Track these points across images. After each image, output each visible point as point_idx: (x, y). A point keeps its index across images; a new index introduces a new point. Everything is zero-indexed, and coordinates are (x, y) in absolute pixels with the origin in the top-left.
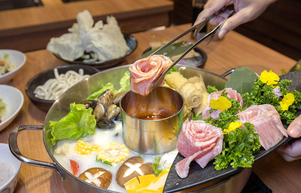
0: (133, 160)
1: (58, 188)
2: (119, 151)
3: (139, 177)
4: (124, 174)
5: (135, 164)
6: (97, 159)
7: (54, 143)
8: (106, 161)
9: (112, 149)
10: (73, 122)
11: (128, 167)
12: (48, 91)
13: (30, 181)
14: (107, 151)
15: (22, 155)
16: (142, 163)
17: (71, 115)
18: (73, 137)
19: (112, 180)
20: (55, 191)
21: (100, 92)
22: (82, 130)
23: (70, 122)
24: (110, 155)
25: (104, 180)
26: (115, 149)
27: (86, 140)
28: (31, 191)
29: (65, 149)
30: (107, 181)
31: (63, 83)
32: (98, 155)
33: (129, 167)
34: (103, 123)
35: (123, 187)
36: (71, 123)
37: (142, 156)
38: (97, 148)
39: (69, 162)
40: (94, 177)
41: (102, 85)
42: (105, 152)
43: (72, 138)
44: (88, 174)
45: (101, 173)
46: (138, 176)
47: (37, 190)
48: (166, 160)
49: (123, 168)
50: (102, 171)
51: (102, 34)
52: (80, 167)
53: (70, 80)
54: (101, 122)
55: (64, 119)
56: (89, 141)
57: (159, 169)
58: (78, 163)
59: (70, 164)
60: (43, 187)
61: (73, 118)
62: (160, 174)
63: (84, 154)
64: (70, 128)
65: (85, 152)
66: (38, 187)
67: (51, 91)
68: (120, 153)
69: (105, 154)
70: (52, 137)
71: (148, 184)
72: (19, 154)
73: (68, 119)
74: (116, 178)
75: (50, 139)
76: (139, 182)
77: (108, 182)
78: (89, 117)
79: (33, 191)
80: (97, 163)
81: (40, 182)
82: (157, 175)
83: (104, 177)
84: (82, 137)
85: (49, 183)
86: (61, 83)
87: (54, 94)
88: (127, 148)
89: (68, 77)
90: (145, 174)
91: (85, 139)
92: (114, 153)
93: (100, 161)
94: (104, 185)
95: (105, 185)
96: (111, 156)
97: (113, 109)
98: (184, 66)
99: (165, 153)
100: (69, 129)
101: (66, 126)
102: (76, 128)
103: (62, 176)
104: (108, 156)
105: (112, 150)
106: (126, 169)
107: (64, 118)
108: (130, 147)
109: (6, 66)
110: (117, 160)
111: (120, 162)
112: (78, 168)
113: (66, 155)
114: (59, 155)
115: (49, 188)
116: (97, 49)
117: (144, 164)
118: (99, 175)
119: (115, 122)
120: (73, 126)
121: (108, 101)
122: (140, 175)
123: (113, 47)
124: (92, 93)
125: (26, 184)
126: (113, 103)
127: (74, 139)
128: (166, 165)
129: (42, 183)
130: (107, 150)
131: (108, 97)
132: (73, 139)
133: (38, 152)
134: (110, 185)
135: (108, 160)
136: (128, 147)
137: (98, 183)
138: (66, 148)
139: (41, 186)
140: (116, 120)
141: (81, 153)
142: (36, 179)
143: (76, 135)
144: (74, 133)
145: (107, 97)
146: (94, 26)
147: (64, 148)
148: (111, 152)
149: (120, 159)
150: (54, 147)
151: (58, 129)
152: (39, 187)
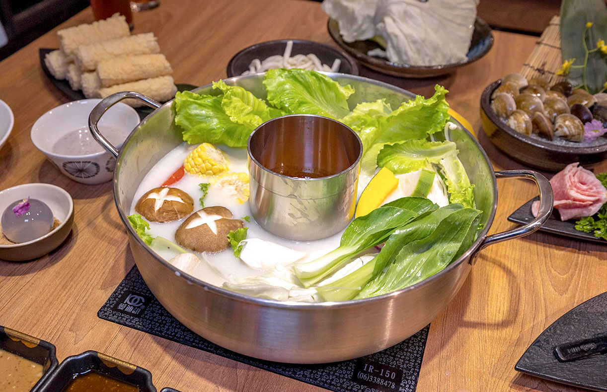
5: (211, 214)
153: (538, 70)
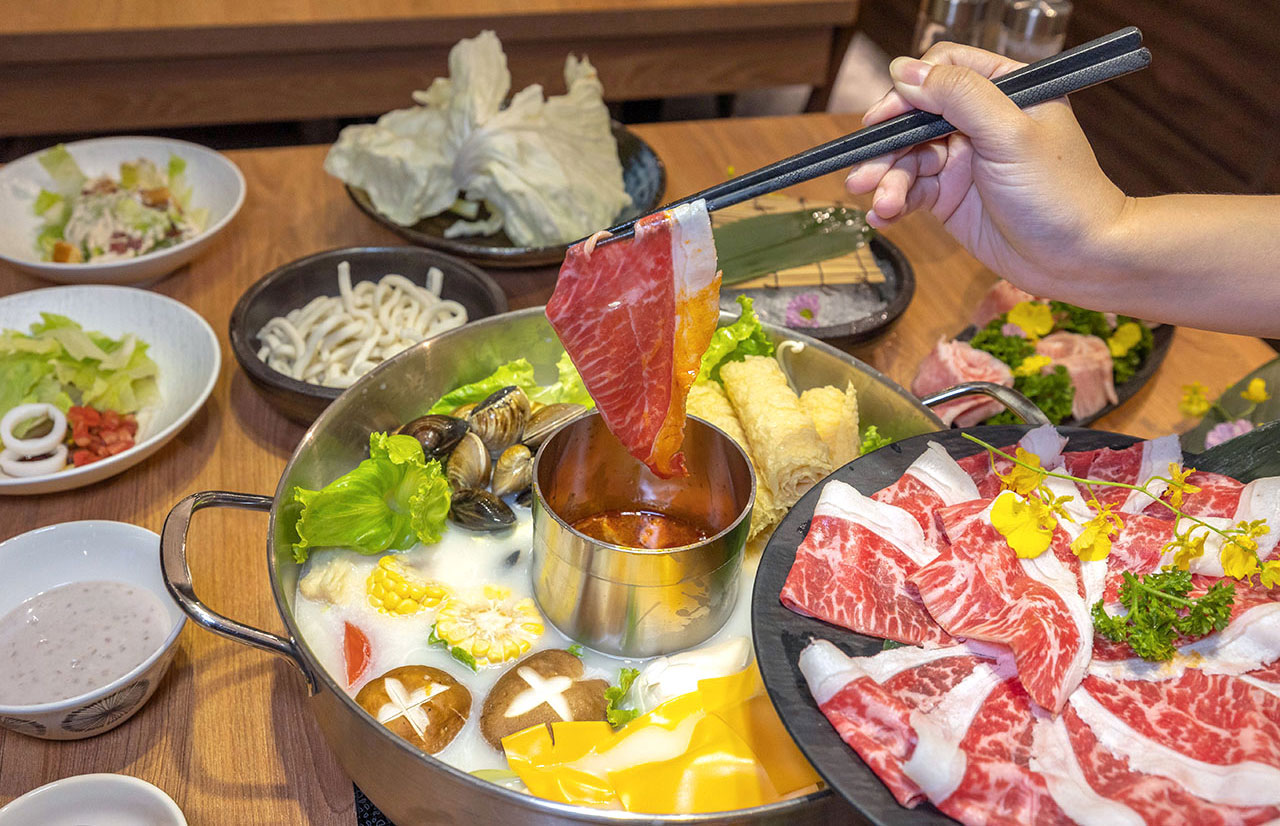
0: (547, 662)
1: (298, 700)
2: (510, 620)
3: (554, 725)
4: (508, 705)
5: (550, 676)
6: (432, 635)
7: (300, 558)
8: (460, 649)
9: (489, 609)
10: (373, 493)
11: (525, 686)
12: (307, 337)
13: (209, 660)
14: (469, 612)
15: (195, 600)
16: (577, 675)
17: (368, 469)
18: (367, 543)
19: (467, 717)
20: (286, 709)
21: (485, 386)
22: (398, 522)
23: (362, 493)
24: (478, 628)
25: (440, 714)
26: (498, 610)
27: (407, 560)
28: (210, 696)
29: (333, 584)
30: (449, 719)
31: (365, 321)
32: (438, 622)
33: (529, 686)
34: (473, 508)
35: (497, 749)
36: (365, 497)
37: (581, 651)
38: (440, 598)
39: (341, 631)
40: (410, 698)
41: (497, 361)
42: (462, 616)
43: (361, 545)
44: (392, 687)
45: (437, 689)
46: (553, 721)
47: (228, 695)
48: (658, 684)
49: (509, 684)
50: (440, 683)
51: (532, 138)
52: (373, 652)
53: (391, 313)
54: (466, 505)
55: (344, 483)
56: (416, 566)
57: (628, 707)
58: (369, 637)
59: (343, 638)
60: (250, 690)
61: (376, 481)
62: (627, 726)
63: (394, 609)
64: (359, 513)
65: (399, 603)
66: (232, 687)
67: (317, 342)
68: (512, 629)
69: (461, 624)
70: (299, 540)
71: (580, 751)
72: (188, 596)
73: (357, 483)
74: (481, 715)
75: (292, 543)
76: (551, 742)
77: (454, 723)
78: (426, 490)
79: (217, 696)
80: (430, 650)
81: (240, 670)
82: (615, 728)
83: (444, 706)
84: (396, 546)
85: (268, 678)
86: (356, 319)
87: (325, 355)
88: (538, 613)
89: (386, 298)
90: (577, 719)
91: (405, 556)
92: (491, 623)
93: (442, 643)
94: (439, 730)
95: (442, 732)
96: (479, 632)
97: (515, 464)
98: (797, 339)
99: (660, 653)
100: (358, 516)
101: (347, 508)
102: (381, 515)
103: (310, 682)
104: (469, 632)
105: (489, 612)
106: (519, 692)
107: (343, 478)
108: (549, 614)
109: (172, 210)
110: (498, 650)
111: (506, 660)
112: (366, 657)
113: (333, 603)
114: (311, 598)
115: (268, 696)
116: (506, 196)
117: (581, 684)
118: (428, 693)
119: (516, 508)
120: (373, 506)
121: (505, 430)
122: (560, 720)
123: (566, 198)
124: (458, 386)
125: (195, 667)
126: (520, 441)
127: (369, 551)
128: (653, 699)
129: (247, 674)
130: (471, 610)
131: (507, 415)
132: (365, 549)
133: (248, 561)
134: (460, 732)
135: (466, 646)
136: (543, 612)
137: (420, 722)
138: (337, 579)
139: (244, 684)
140: (520, 500)
141: (384, 606)
142: (231, 658)
143: (375, 539)
144: (372, 532)
145: (503, 415)
146: (507, 103)
147: (333, 580)
148: (482, 618)
149: (507, 652)
150: (300, 570)
151: (320, 515)
152: (235, 684)
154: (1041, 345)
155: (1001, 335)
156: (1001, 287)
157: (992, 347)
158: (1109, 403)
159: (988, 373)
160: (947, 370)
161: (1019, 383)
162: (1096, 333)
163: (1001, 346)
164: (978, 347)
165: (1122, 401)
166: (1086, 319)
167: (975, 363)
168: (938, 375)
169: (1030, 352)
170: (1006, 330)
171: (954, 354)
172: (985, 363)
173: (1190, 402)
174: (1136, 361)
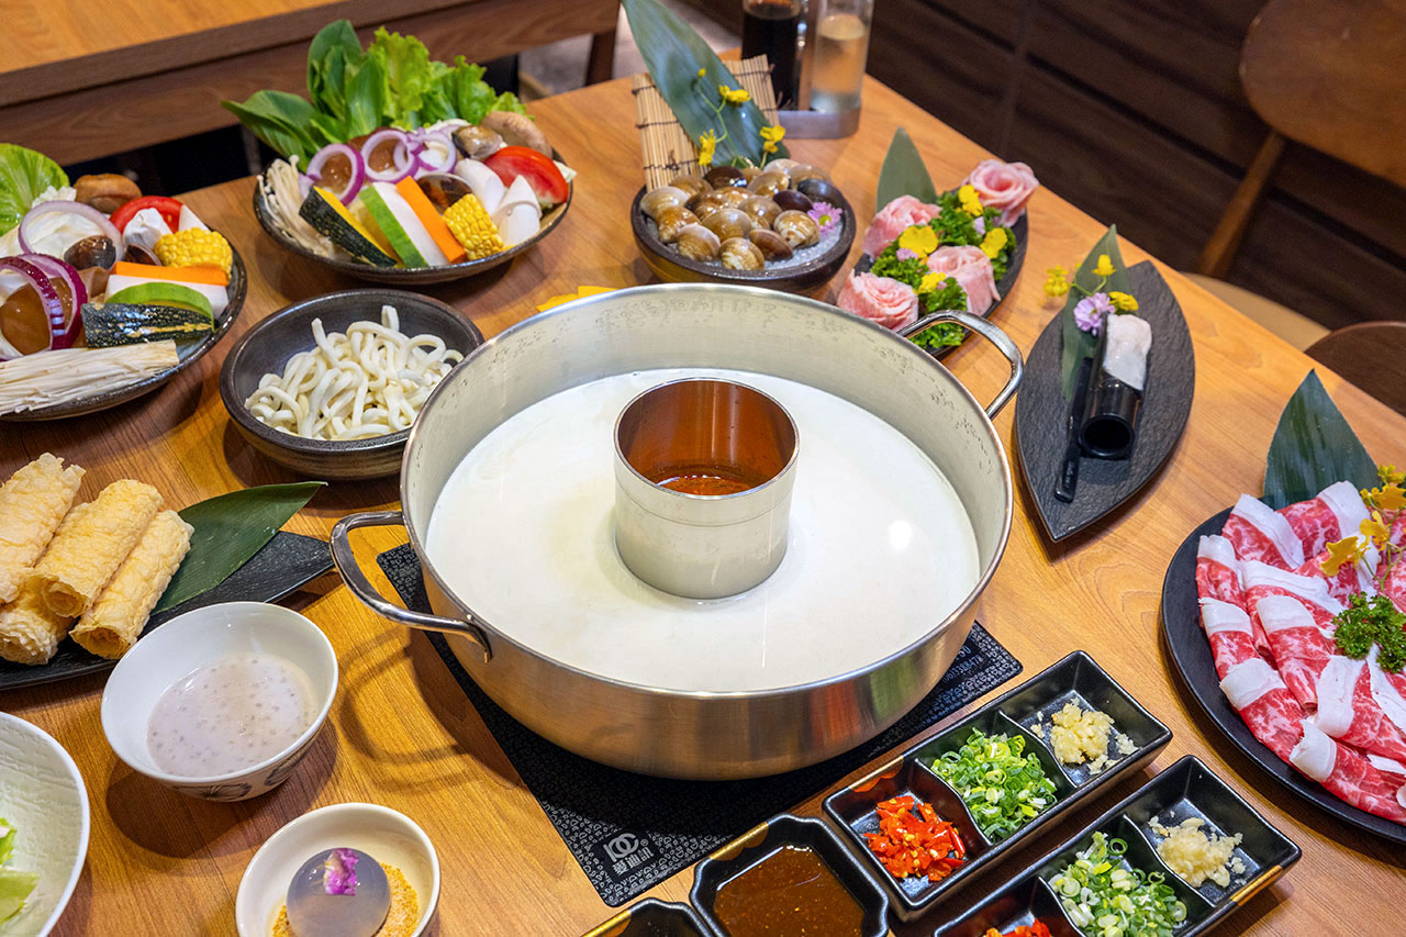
31: (351, 371)
53: (371, 357)
153: (669, 167)
154: (931, 262)
155: (897, 261)
156: (885, 215)
157: (893, 272)
158: (994, 300)
159: (897, 295)
160: (864, 301)
161: (922, 299)
162: (972, 242)
163: (899, 270)
164: (880, 275)
165: (1002, 299)
166: (961, 232)
167: (884, 289)
168: (856, 306)
169: (925, 270)
170: (901, 255)
171: (866, 285)
172: (892, 287)
173: (1054, 284)
174: (1004, 259)
